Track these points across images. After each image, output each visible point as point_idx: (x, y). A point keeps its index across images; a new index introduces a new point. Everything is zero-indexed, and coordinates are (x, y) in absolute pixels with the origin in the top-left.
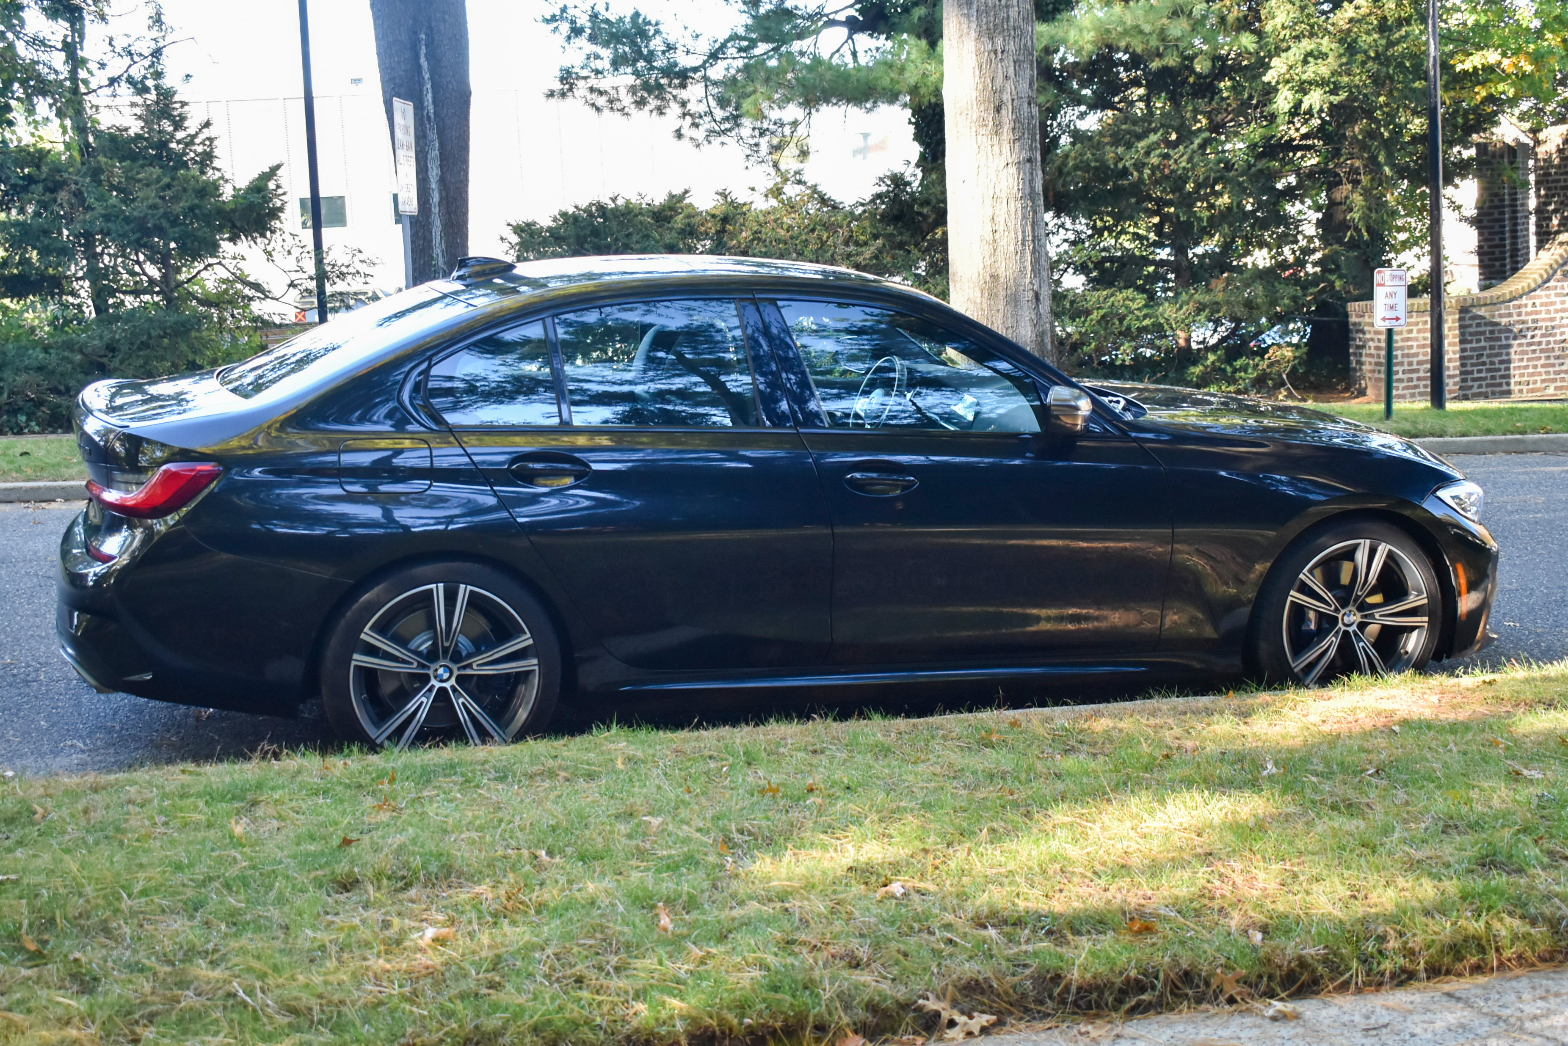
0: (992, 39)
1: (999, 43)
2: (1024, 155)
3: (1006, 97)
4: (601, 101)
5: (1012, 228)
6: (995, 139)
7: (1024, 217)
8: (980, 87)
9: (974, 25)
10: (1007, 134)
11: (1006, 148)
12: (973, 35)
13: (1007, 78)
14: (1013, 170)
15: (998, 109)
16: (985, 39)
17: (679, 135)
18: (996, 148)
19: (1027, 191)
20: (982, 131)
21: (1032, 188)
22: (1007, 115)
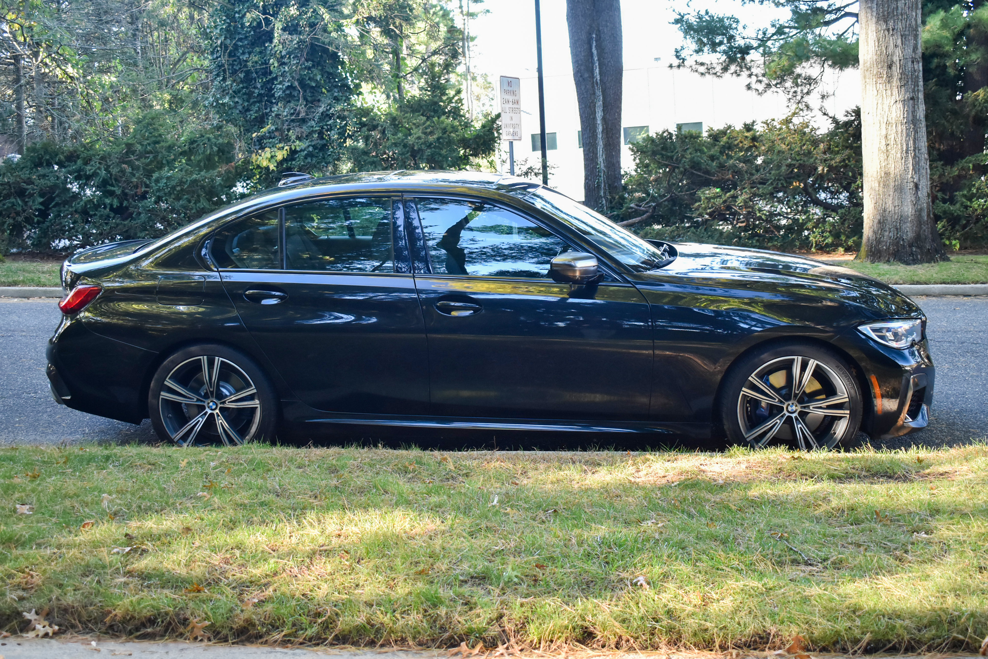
0: (886, 22)
1: (891, 24)
2: (908, 95)
3: (896, 59)
4: (702, 69)
5: (899, 143)
6: (888, 86)
7: (907, 135)
8: (879, 53)
9: (875, 14)
10: (896, 82)
11: (895, 91)
12: (874, 20)
13: (896, 46)
14: (900, 105)
15: (890, 67)
16: (882, 22)
17: (749, 87)
18: (889, 92)
19: (910, 118)
20: (880, 81)
21: (914, 116)
22: (896, 71)
